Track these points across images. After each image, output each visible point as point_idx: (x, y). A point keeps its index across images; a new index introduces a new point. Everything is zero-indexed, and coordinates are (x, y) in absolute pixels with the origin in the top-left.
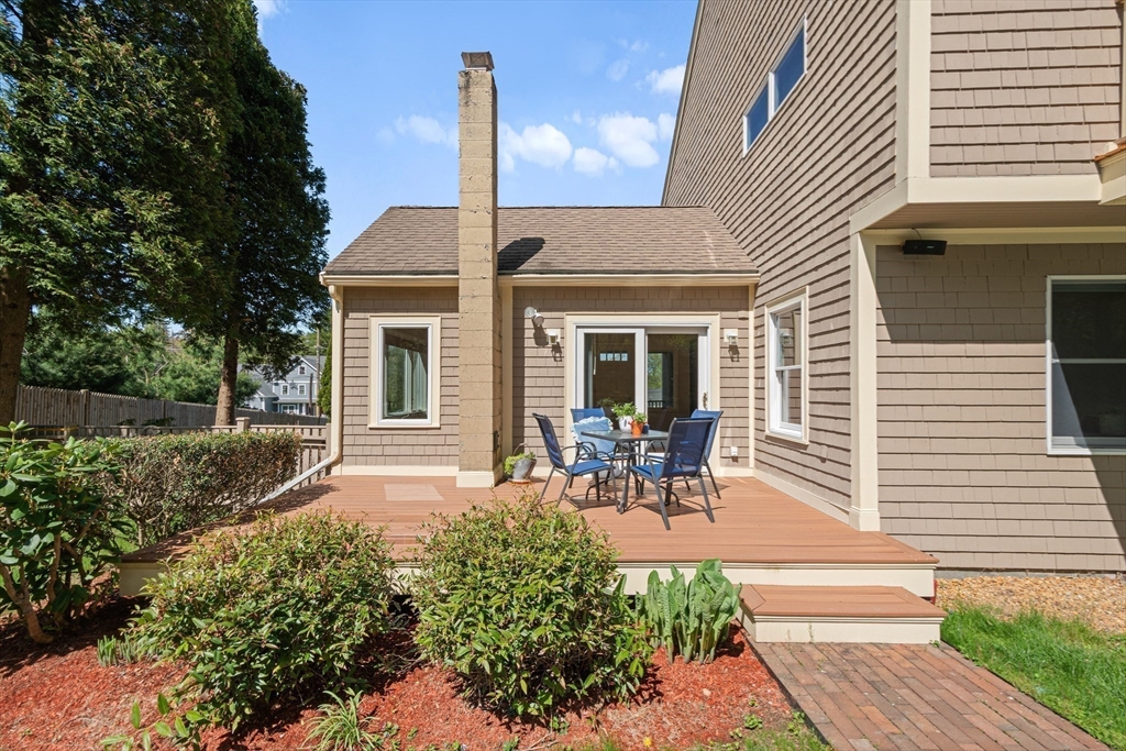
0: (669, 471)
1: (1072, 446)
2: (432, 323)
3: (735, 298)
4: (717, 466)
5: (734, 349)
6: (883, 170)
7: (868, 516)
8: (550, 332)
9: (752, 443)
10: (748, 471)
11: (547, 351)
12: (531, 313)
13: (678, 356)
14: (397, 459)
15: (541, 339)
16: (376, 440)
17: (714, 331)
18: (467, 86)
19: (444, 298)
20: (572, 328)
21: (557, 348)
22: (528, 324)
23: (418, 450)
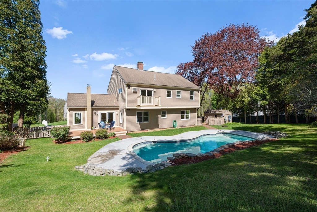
0: (110, 127)
1: (138, 123)
2: (81, 112)
3: (117, 109)
4: (115, 126)
5: (117, 114)
6: (125, 105)
7: (125, 129)
8: (97, 113)
9: (119, 124)
10: (119, 126)
11: (96, 115)
12: (94, 111)
13: (111, 115)
14: (77, 128)
15: (95, 114)
16: (74, 126)
17: (115, 112)
18: (88, 88)
19: (84, 109)
20: (99, 113)
21: (97, 115)
22: (94, 112)
23: (78, 127)
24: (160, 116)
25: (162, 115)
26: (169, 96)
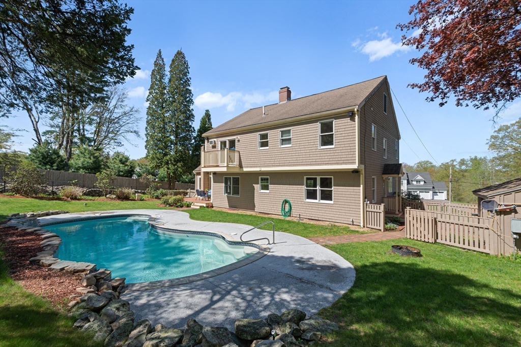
1: (226, 195)
24: (257, 187)
25: (262, 186)
26: (265, 144)
